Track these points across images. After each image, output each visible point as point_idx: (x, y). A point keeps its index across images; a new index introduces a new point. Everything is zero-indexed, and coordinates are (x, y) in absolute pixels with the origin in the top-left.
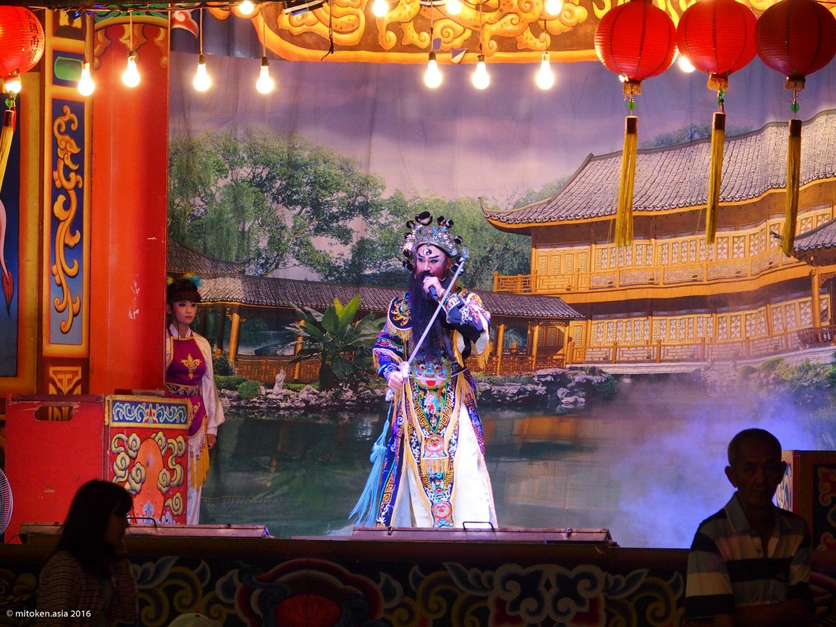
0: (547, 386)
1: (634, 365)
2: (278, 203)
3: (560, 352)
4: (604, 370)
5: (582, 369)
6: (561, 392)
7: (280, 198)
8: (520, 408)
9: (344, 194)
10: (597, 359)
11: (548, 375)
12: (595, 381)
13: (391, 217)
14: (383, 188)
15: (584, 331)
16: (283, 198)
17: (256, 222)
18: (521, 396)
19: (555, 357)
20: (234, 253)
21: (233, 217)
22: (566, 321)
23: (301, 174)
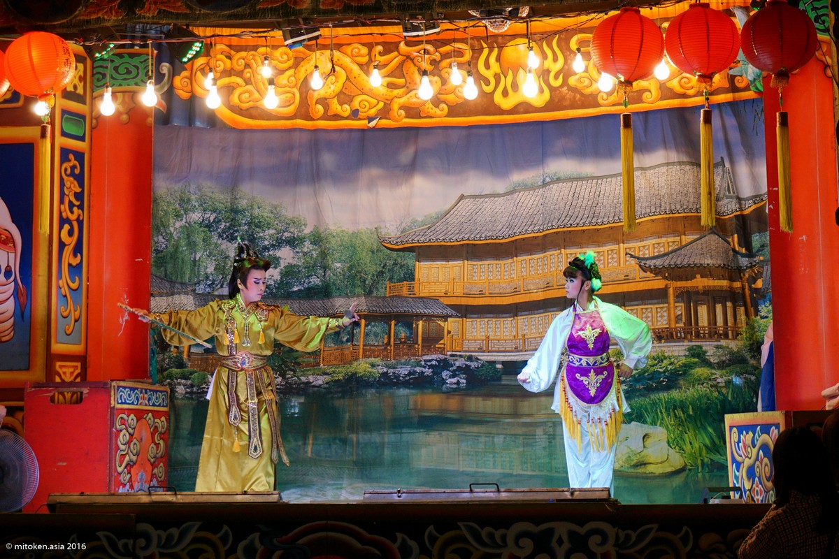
0: (433, 368)
1: (504, 354)
2: (223, 239)
3: (442, 342)
4: (479, 358)
5: (461, 356)
6: (445, 374)
7: (225, 236)
8: (412, 386)
9: (274, 231)
10: (473, 349)
11: (432, 360)
12: (473, 366)
13: (311, 247)
14: (305, 225)
15: (461, 327)
16: (227, 236)
17: (205, 253)
18: (412, 377)
19: (437, 346)
20: (187, 276)
21: (187, 249)
22: (445, 318)
23: (241, 217)
